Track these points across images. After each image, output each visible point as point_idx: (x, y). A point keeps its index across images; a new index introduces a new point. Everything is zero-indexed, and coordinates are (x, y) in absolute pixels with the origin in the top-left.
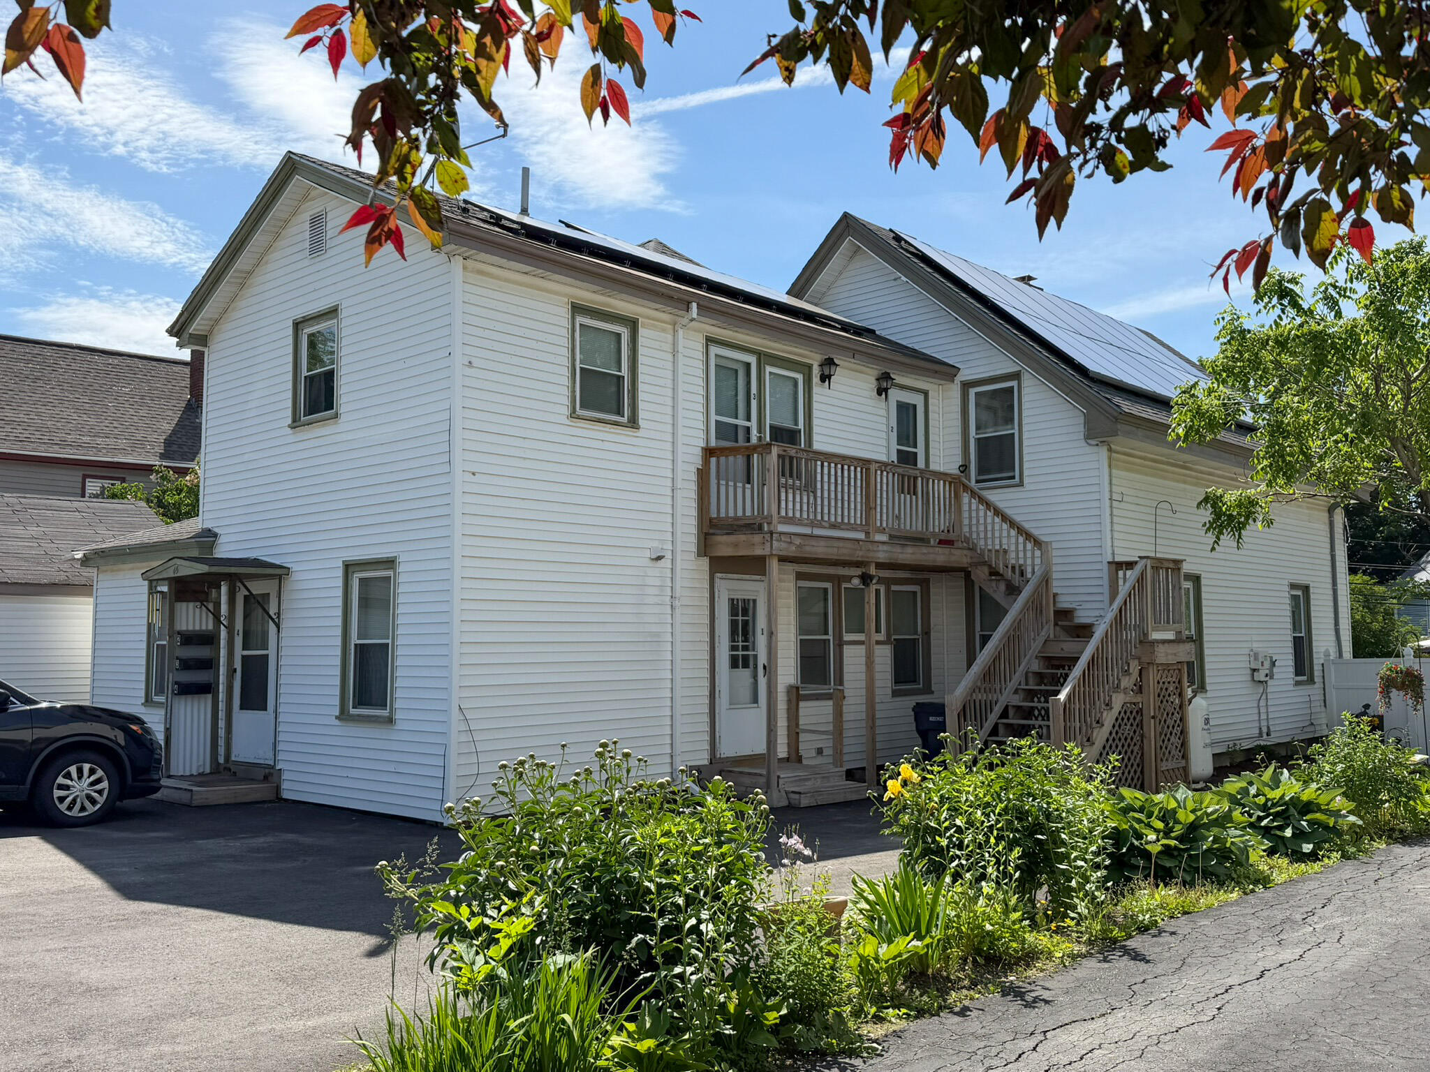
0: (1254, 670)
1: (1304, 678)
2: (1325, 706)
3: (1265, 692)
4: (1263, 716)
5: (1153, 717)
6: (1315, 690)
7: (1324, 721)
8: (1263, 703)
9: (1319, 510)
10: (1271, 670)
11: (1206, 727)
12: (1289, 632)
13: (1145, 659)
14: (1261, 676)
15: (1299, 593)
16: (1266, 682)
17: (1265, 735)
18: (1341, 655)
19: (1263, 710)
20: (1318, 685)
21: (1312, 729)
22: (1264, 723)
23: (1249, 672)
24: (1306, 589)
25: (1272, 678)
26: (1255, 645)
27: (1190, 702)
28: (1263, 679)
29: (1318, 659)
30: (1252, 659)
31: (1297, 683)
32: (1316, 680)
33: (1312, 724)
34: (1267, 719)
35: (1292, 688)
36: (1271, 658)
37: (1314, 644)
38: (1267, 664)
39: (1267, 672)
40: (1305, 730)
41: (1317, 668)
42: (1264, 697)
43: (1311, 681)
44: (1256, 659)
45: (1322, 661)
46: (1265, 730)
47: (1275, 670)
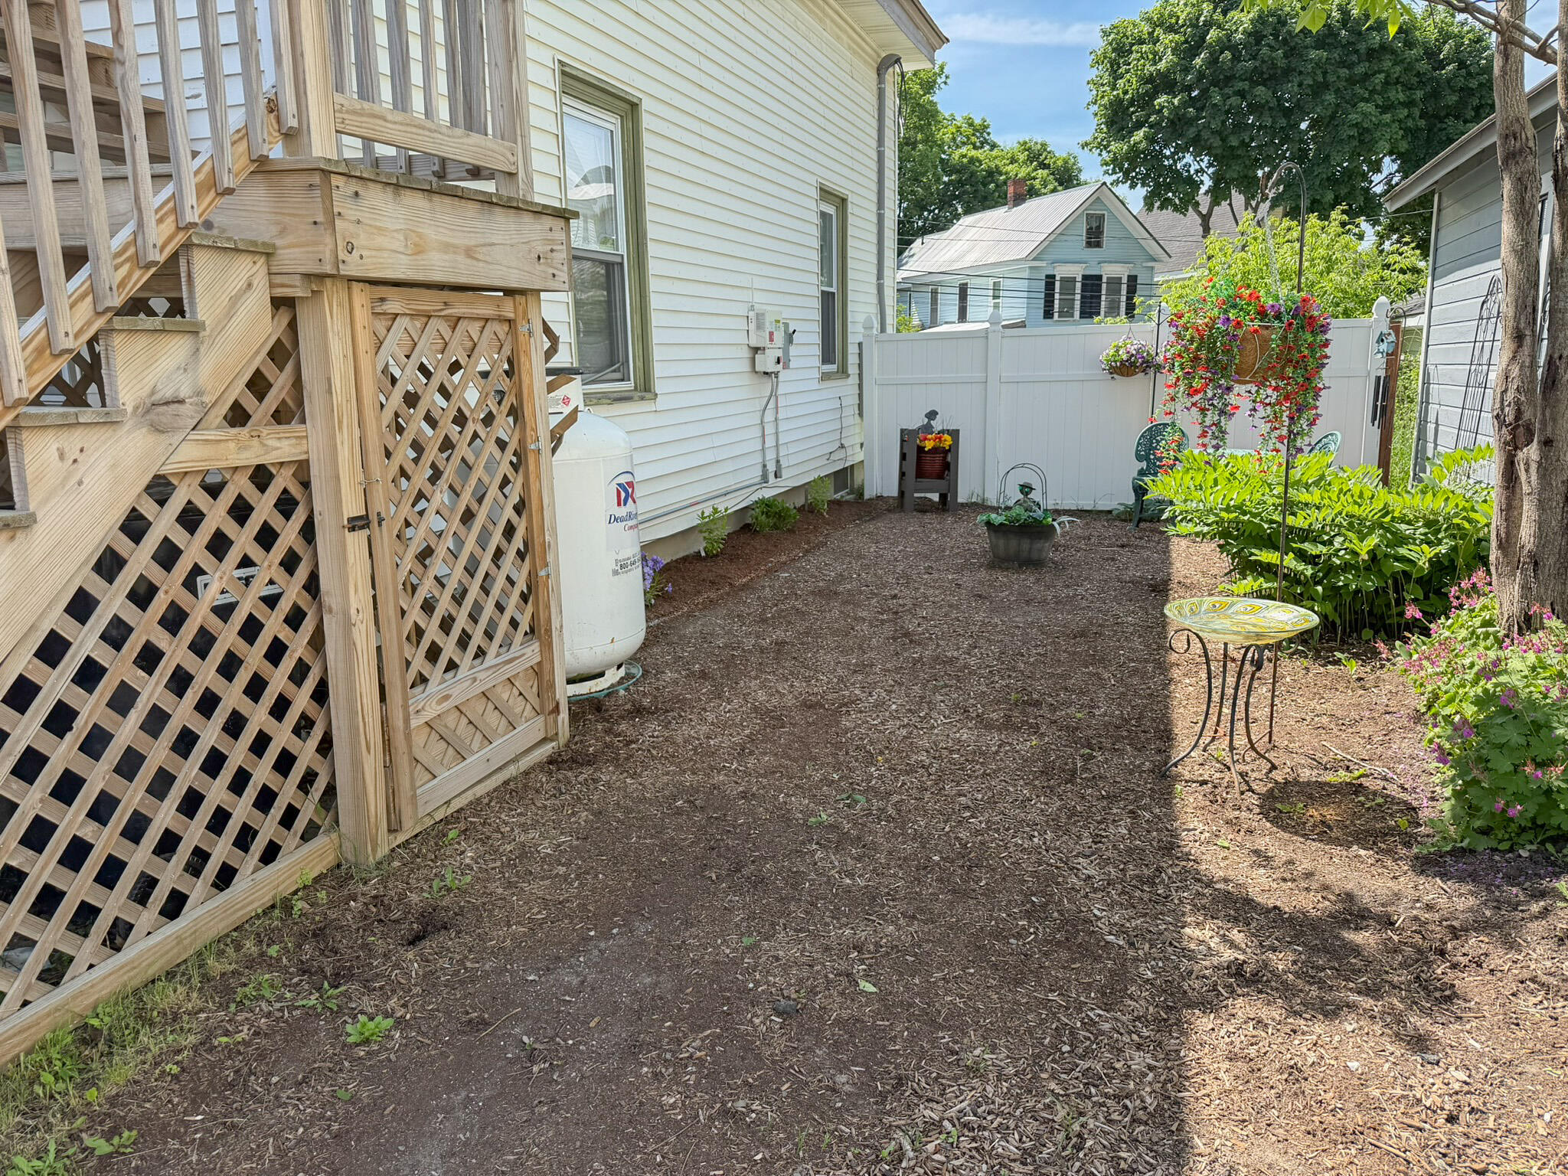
0: (756, 350)
1: (833, 368)
2: (861, 414)
3: (774, 394)
4: (770, 442)
5: (357, 524)
6: (847, 388)
7: (858, 440)
8: (769, 416)
9: (865, 61)
10: (786, 351)
11: (622, 511)
12: (814, 279)
13: (295, 257)
14: (766, 362)
15: (830, 210)
16: (777, 374)
17: (771, 477)
18: (883, 330)
19: (770, 430)
20: (853, 380)
21: (841, 454)
22: (771, 455)
23: (746, 353)
24: (842, 202)
25: (786, 367)
26: (759, 297)
27: (557, 439)
28: (771, 367)
29: (854, 337)
30: (752, 327)
31: (825, 377)
32: (850, 371)
33: (842, 446)
34: (777, 446)
35: (815, 385)
36: (786, 325)
37: (850, 307)
38: (779, 338)
39: (780, 353)
40: (834, 457)
41: (853, 350)
42: (771, 405)
43: (843, 372)
44: (760, 326)
45: (861, 339)
46: (771, 468)
47: (793, 350)
